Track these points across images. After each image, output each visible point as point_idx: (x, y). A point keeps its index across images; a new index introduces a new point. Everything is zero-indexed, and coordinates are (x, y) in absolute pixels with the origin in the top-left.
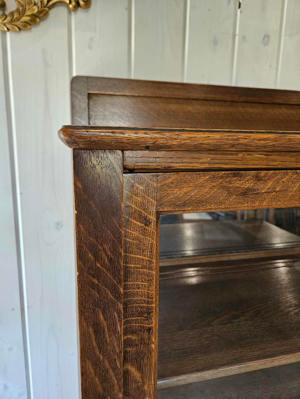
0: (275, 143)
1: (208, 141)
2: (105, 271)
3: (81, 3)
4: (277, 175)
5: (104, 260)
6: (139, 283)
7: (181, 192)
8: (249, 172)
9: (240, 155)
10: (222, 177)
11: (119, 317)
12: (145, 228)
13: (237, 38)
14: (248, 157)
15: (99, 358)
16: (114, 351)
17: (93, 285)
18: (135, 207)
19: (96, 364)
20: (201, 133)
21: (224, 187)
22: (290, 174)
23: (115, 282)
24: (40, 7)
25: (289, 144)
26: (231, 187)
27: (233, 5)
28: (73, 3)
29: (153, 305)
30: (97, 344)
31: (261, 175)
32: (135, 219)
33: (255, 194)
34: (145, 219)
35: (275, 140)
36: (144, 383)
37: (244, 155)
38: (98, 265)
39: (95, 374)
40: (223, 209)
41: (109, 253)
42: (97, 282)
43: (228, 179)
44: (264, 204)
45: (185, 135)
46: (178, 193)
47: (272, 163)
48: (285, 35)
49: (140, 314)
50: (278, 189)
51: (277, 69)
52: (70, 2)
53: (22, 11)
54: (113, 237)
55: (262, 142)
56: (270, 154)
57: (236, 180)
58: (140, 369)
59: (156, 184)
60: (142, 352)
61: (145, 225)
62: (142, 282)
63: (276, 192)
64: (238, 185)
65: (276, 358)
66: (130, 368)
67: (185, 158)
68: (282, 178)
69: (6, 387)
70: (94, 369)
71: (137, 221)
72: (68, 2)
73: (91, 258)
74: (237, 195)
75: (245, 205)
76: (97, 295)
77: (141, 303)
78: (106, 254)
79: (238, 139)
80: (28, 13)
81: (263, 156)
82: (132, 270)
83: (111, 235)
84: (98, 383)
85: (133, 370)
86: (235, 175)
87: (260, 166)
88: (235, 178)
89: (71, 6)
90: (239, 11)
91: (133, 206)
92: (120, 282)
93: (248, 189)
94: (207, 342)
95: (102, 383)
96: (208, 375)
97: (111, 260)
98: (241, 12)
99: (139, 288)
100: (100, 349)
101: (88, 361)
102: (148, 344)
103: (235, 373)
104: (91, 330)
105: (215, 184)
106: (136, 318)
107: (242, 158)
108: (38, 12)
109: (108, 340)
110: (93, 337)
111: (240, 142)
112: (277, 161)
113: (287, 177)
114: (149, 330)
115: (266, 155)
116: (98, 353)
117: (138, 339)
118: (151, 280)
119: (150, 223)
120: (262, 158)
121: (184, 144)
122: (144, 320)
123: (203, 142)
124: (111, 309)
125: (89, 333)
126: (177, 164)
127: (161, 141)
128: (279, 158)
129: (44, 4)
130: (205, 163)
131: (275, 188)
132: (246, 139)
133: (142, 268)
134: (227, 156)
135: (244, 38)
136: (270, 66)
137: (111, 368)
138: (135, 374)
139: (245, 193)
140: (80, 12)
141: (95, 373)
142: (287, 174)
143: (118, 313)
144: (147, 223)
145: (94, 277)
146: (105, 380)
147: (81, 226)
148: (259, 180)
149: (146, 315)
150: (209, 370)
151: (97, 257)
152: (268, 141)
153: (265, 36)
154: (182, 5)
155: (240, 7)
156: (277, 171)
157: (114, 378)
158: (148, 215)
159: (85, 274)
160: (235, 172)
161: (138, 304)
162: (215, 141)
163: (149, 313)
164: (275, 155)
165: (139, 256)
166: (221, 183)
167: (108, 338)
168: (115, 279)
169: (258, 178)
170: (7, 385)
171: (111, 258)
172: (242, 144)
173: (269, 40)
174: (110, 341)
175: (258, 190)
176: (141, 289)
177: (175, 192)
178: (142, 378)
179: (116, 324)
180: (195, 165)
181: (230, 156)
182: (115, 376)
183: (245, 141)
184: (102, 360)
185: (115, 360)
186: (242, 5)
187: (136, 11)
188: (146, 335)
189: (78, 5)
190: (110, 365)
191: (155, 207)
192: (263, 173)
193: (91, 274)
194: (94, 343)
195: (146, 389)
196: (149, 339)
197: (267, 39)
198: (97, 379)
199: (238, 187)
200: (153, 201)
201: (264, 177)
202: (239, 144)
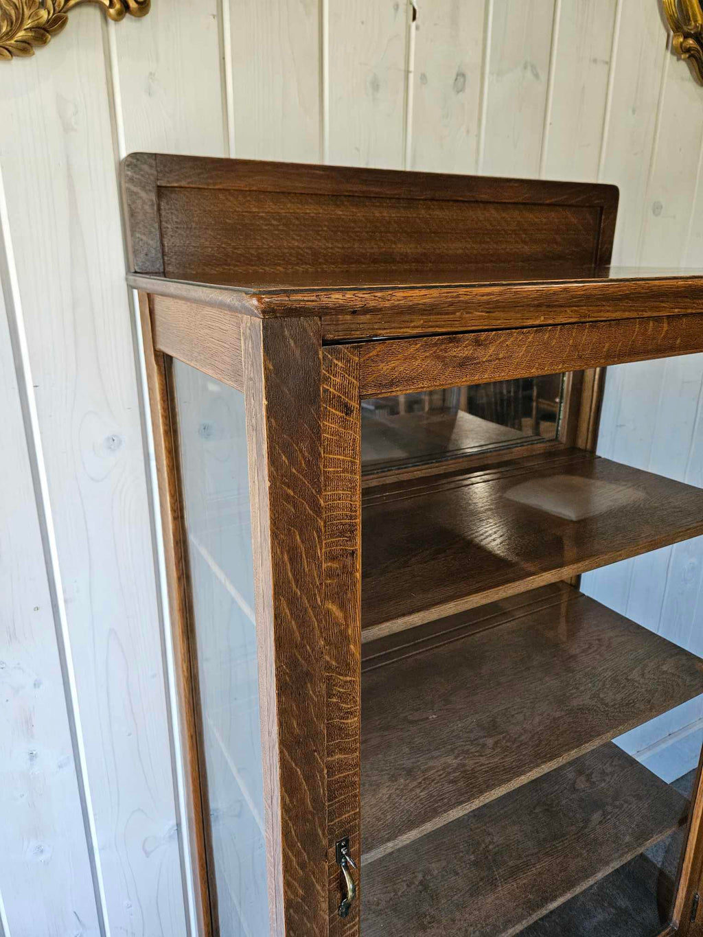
0: (498, 298)
1: (425, 301)
2: (301, 477)
3: (133, 4)
4: (500, 337)
5: (301, 463)
6: (340, 492)
7: (387, 367)
8: (467, 335)
9: (457, 314)
10: (436, 344)
11: (319, 537)
12: (346, 419)
13: (411, 76)
14: (468, 315)
15: (296, 594)
16: (314, 583)
17: (288, 498)
18: (334, 391)
19: (293, 601)
20: (417, 291)
21: (438, 357)
22: (515, 334)
23: (314, 491)
24: (52, 12)
25: (515, 298)
26: (445, 357)
27: (403, 15)
28: (118, 6)
29: (356, 521)
30: (293, 575)
31: (482, 338)
32: (333, 407)
33: (475, 364)
34: (346, 406)
35: (500, 294)
36: (347, 625)
37: (462, 314)
38: (294, 470)
39: (292, 617)
40: (438, 386)
41: (306, 454)
42: (292, 494)
43: (443, 346)
44: (486, 376)
45: (400, 294)
46: (385, 368)
47: (494, 322)
48: (491, 73)
49: (342, 533)
50: (501, 356)
51: (478, 136)
52: (112, 4)
53: (17, 20)
54: (311, 432)
55: (485, 297)
56: (491, 310)
57: (452, 347)
58: (342, 607)
59: (358, 359)
60: (344, 585)
61: (346, 414)
62: (343, 490)
63: (499, 359)
64: (455, 354)
65: (501, 587)
66: (330, 606)
67: (394, 322)
68: (506, 340)
69: (32, 756)
70: (290, 610)
71: (336, 410)
72: (107, 3)
73: (285, 462)
74: (454, 367)
75: (464, 380)
76: (293, 510)
77: (343, 519)
78: (303, 456)
79: (458, 296)
80: (28, 24)
81: (484, 314)
82: (331, 476)
83: (308, 430)
84: (295, 627)
85: (334, 610)
86: (451, 341)
87: (481, 328)
88: (451, 345)
89: (112, 11)
90: (413, 25)
91: (331, 390)
92: (320, 492)
93: (467, 358)
94: (408, 585)
95: (299, 627)
96: (417, 619)
97: (308, 463)
98: (417, 28)
99: (339, 500)
100: (297, 581)
101: (282, 599)
102: (351, 573)
103: (452, 614)
104: (286, 557)
105: (427, 354)
106: (337, 539)
107: (460, 317)
108: (48, 21)
109: (307, 570)
110: (289, 567)
111: (461, 299)
112: (500, 319)
113: (512, 339)
114: (353, 552)
115: (487, 312)
116: (294, 586)
117: (340, 567)
118: (354, 488)
119: (352, 411)
120: (482, 316)
121: (397, 306)
122: (347, 541)
123: (420, 302)
124: (309, 528)
125: (283, 562)
126: (385, 331)
127: (372, 304)
128: (502, 315)
129: (59, 5)
130: (417, 327)
131: (498, 354)
132: (468, 295)
133: (343, 472)
134: (443, 316)
135: (423, 78)
136: (468, 132)
137: (310, 606)
138: (337, 614)
139: (463, 364)
140: (127, 21)
141: (291, 614)
142: (511, 334)
143: (317, 532)
144: (348, 410)
145: (289, 487)
146: (303, 623)
147: (273, 420)
148: (480, 345)
149: (348, 534)
150: (418, 612)
151: (293, 461)
152: (492, 297)
153: (457, 75)
154: (315, 11)
155: (414, 18)
156: (500, 332)
157: (314, 619)
158: (349, 401)
159: (278, 484)
160: (451, 336)
161: (339, 520)
162: (432, 300)
163: (352, 532)
164: (498, 311)
165: (338, 457)
166: (435, 352)
167: (306, 567)
168: (313, 488)
169: (478, 343)
170: (34, 752)
171: (309, 460)
172: (462, 302)
173: (465, 81)
174: (309, 570)
175: (478, 358)
176: (343, 500)
177: (380, 367)
178: (346, 618)
179: (316, 546)
180: (405, 330)
181: (447, 316)
182: (315, 617)
183: (467, 298)
184: (299, 596)
185: (315, 595)
186: (417, 16)
187: (231, 21)
188: (349, 561)
189: (126, 7)
190: (309, 601)
191: (357, 389)
192: (484, 335)
193: (284, 483)
194: (290, 574)
195: (350, 634)
196: (353, 567)
197: (461, 80)
198: (293, 622)
199: (455, 357)
200: (355, 381)
201: (485, 340)
202: (459, 302)
